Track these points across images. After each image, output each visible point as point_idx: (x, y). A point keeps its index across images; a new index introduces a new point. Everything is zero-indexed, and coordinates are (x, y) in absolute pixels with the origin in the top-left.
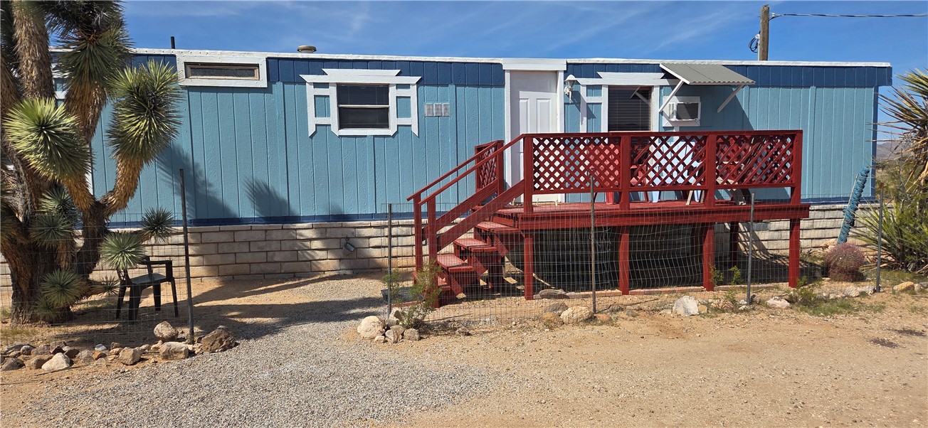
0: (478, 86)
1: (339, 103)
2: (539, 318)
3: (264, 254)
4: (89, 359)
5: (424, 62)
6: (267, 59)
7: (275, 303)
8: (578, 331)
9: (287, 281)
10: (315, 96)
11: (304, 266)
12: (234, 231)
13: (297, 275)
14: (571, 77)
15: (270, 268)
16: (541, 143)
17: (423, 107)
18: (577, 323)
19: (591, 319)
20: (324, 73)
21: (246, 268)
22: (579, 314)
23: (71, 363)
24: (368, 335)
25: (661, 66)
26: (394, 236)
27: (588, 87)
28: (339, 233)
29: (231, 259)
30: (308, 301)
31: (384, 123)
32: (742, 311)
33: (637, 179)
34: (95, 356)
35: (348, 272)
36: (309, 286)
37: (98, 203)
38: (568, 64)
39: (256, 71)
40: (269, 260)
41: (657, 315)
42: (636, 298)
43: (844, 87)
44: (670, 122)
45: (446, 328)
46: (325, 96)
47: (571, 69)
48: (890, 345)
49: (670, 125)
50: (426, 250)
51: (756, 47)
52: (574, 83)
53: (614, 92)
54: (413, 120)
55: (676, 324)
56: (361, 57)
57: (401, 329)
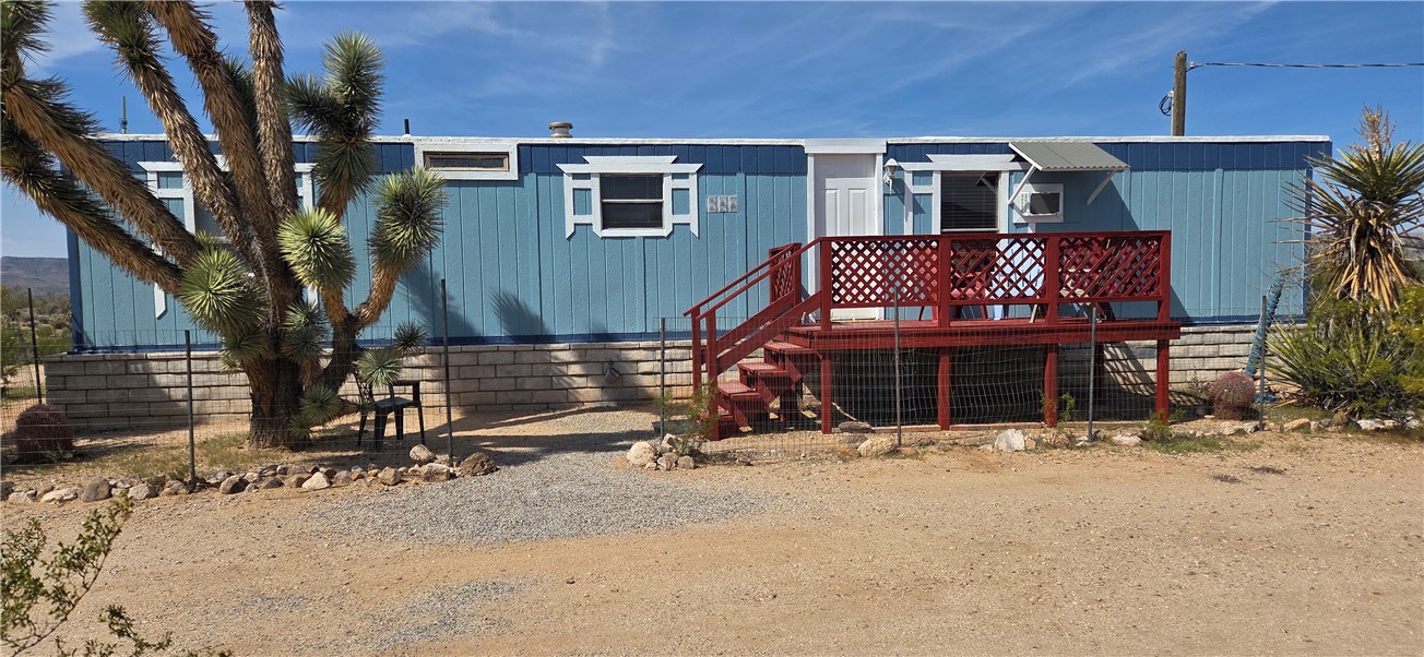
0: (774, 174)
1: (602, 197)
2: (833, 451)
3: (513, 380)
4: (348, 480)
5: (706, 145)
6: (519, 145)
7: (529, 434)
8: (875, 464)
9: (540, 412)
10: (574, 189)
11: (559, 396)
12: (478, 352)
13: (552, 406)
14: (892, 162)
15: (519, 397)
16: (842, 247)
17: (705, 202)
18: (877, 456)
19: (894, 452)
20: (585, 162)
21: (491, 397)
22: (879, 446)
23: (331, 483)
24: (638, 462)
25: (1010, 145)
26: (668, 361)
27: (915, 173)
28: (601, 355)
29: (474, 385)
30: (566, 433)
31: (658, 223)
32: (1078, 448)
33: (975, 290)
34: (353, 477)
35: (612, 404)
36: (566, 418)
37: (350, 315)
38: (888, 145)
39: (506, 161)
40: (519, 387)
41: (975, 450)
42: (957, 434)
43: (1262, 169)
44: (1024, 217)
45: (725, 458)
46: (586, 190)
47: (893, 151)
48: (1234, 480)
49: (1023, 221)
50: (705, 376)
51: (1170, 109)
52: (894, 168)
53: (949, 178)
54: (692, 217)
55: (992, 459)
56: (630, 141)
57: (675, 457)
